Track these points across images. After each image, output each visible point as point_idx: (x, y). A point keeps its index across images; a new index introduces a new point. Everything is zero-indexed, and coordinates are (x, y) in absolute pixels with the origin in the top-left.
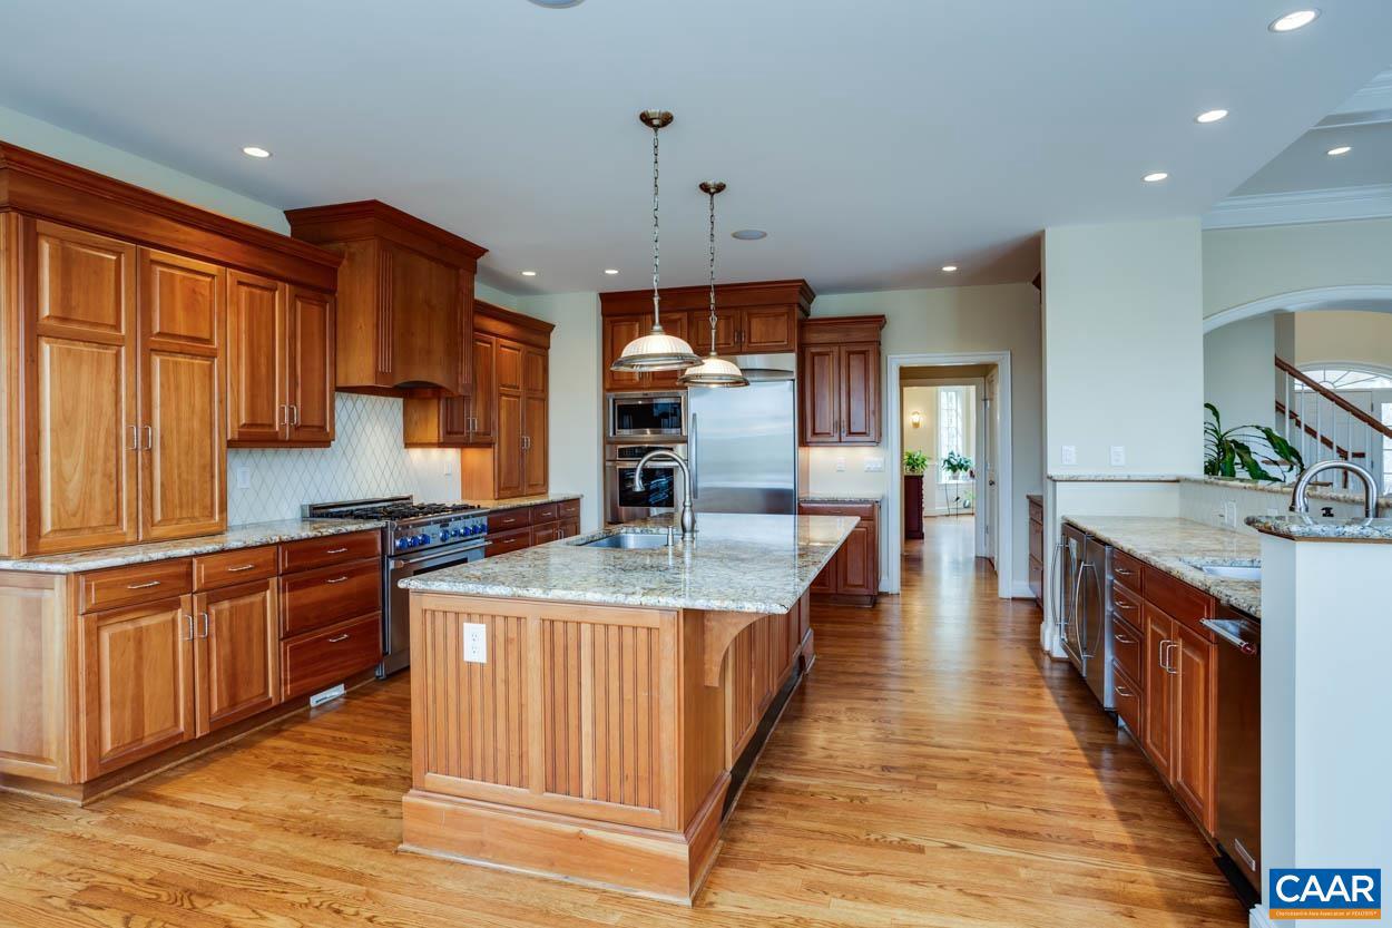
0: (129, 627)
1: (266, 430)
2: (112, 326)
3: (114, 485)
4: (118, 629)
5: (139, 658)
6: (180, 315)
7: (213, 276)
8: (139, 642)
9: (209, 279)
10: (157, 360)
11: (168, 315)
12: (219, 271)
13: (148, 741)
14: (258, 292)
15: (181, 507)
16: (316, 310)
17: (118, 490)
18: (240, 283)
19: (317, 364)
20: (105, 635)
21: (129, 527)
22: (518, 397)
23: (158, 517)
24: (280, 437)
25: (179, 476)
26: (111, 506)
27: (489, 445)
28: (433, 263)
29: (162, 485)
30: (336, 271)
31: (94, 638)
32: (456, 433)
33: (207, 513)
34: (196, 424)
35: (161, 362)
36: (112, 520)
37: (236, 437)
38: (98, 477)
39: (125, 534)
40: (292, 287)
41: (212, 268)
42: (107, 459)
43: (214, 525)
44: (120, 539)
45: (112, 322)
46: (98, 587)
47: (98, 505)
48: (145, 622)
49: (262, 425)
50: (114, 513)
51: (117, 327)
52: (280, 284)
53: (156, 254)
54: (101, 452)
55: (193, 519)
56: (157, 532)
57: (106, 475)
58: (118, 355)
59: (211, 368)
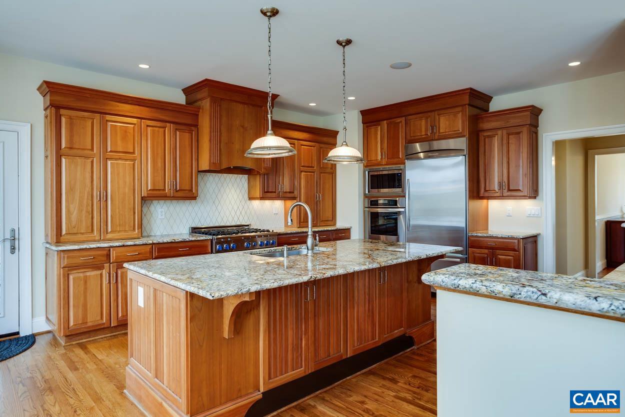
0: (81, 275)
1: (161, 192)
2: (90, 150)
3: (91, 216)
4: (77, 275)
5: (86, 289)
6: (119, 142)
7: (135, 124)
8: (86, 282)
9: (133, 126)
10: (109, 163)
11: (114, 143)
12: (137, 121)
13: (90, 324)
14: (157, 129)
15: (120, 226)
16: (187, 135)
17: (92, 218)
18: (147, 126)
19: (188, 160)
20: (71, 277)
21: (97, 234)
23: (109, 230)
24: (168, 195)
25: (119, 213)
26: (89, 224)
29: (111, 216)
30: (198, 115)
31: (67, 278)
32: (270, 192)
33: (132, 229)
34: (127, 190)
35: (111, 163)
36: (90, 231)
37: (146, 195)
38: (84, 212)
39: (95, 236)
40: (174, 125)
41: (135, 121)
42: (88, 205)
43: (134, 234)
44: (93, 238)
45: (90, 148)
46: (68, 257)
47: (84, 224)
48: (88, 274)
49: (159, 190)
50: (91, 227)
51: (92, 149)
52: (168, 124)
53: (108, 117)
54: (85, 202)
55: (125, 231)
56: (109, 236)
57: (87, 212)
58: (92, 162)
59: (134, 165)
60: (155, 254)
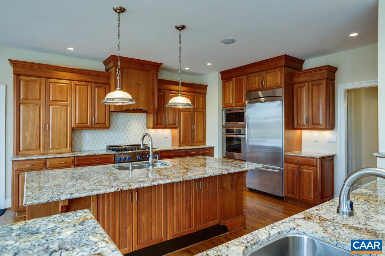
1: (85, 125)
3: (39, 139)
6: (58, 95)
7: (68, 84)
9: (67, 85)
10: (51, 107)
11: (54, 95)
12: (69, 82)
14: (82, 86)
15: (57, 145)
16: (103, 90)
18: (76, 85)
20: (20, 177)
21: (42, 150)
22: (190, 111)
23: (51, 148)
24: (89, 126)
25: (57, 137)
26: (38, 144)
27: (176, 128)
28: (140, 71)
29: (52, 139)
30: (110, 77)
31: (17, 177)
32: (160, 124)
33: (65, 147)
34: (62, 124)
35: (52, 108)
36: (38, 148)
37: (75, 127)
38: (34, 137)
39: (41, 152)
40: (94, 84)
41: (68, 82)
42: (37, 133)
43: (66, 150)
44: (40, 153)
45: (39, 99)
46: (18, 165)
47: (34, 144)
49: (84, 123)
50: (39, 146)
51: (40, 99)
52: (90, 84)
53: (51, 80)
54: (35, 131)
55: (61, 148)
56: (50, 151)
57: (36, 137)
58: (40, 107)
59: (67, 108)
60: (76, 163)
